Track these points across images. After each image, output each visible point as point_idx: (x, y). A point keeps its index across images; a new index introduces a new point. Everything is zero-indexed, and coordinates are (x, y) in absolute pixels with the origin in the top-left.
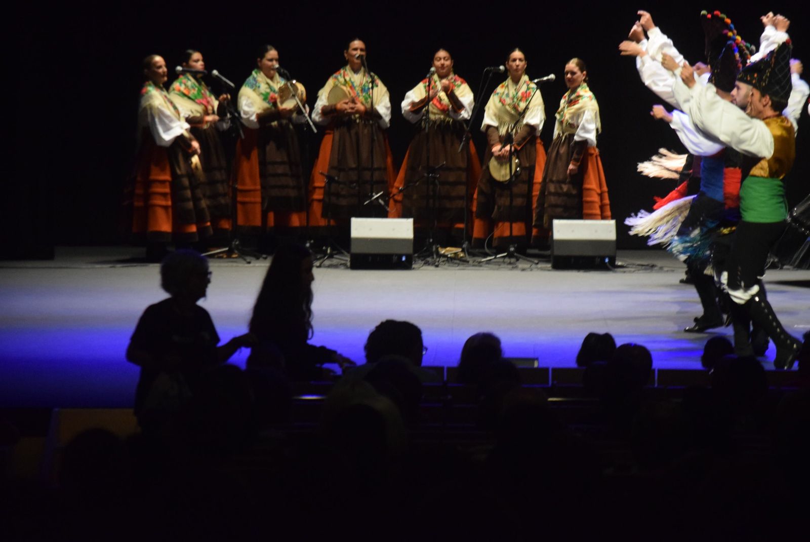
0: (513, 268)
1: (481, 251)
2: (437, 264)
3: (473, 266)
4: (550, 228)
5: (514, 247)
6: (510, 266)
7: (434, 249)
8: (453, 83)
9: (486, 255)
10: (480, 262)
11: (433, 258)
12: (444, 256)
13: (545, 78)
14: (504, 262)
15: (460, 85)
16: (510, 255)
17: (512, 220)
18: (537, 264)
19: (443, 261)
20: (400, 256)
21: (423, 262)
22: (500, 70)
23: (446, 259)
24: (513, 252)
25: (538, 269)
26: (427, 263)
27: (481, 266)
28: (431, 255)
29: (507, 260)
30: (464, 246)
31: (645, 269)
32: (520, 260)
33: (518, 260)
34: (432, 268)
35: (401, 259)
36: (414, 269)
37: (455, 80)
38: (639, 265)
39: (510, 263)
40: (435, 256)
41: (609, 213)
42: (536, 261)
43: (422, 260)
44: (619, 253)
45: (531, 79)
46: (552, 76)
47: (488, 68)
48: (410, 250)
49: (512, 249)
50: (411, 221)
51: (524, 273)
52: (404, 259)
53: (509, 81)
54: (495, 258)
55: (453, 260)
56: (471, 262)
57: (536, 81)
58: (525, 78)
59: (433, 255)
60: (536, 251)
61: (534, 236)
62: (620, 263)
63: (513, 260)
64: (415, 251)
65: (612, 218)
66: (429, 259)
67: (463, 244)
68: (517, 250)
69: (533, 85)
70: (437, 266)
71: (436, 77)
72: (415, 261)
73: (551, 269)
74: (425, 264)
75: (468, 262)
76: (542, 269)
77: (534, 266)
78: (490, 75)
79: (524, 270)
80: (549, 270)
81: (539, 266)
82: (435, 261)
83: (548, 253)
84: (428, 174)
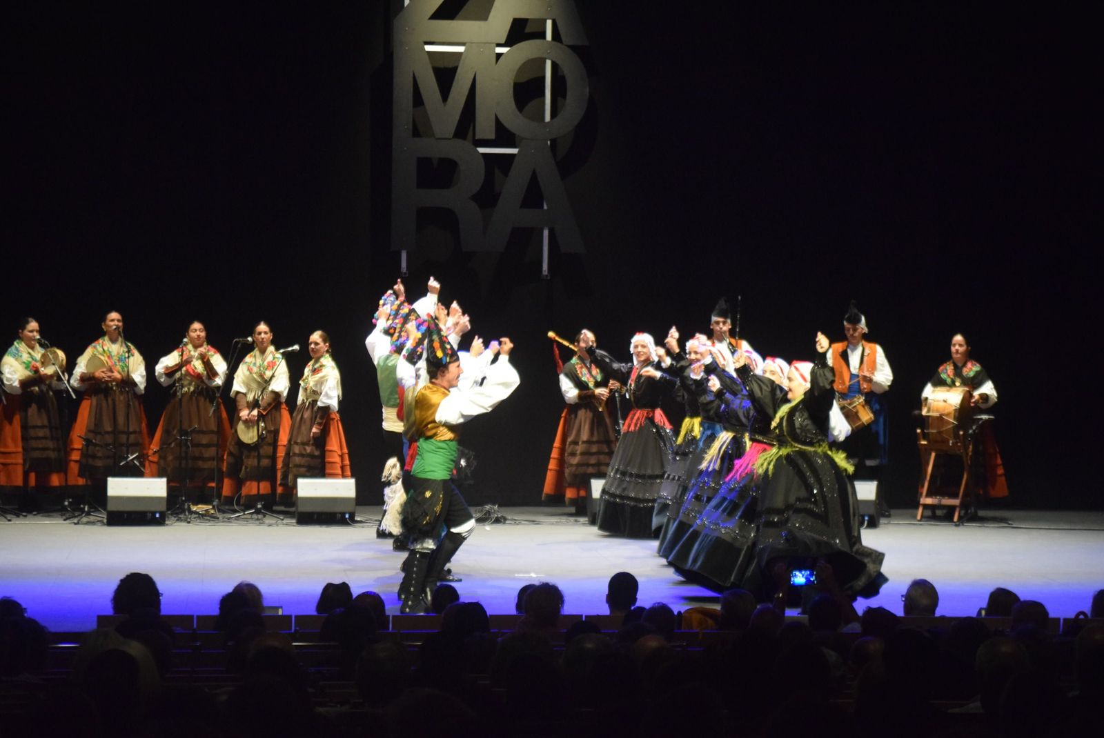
0: (260, 523)
1: (232, 508)
2: (189, 520)
3: (223, 522)
4: (295, 486)
5: (262, 505)
6: (258, 522)
7: (186, 507)
9: (235, 511)
10: (229, 519)
11: (185, 515)
12: (196, 513)
13: (290, 349)
14: (252, 519)
15: (213, 355)
16: (258, 512)
17: (259, 479)
18: (283, 520)
19: (195, 518)
20: (154, 513)
23: (197, 516)
24: (260, 508)
25: (284, 524)
26: (179, 520)
27: (230, 522)
28: (183, 511)
29: (255, 516)
30: (215, 503)
32: (267, 516)
33: (264, 516)
34: (185, 524)
35: (155, 516)
36: (167, 525)
37: (209, 350)
39: (258, 519)
40: (187, 513)
41: (349, 473)
42: (282, 517)
43: (175, 517)
44: (359, 508)
45: (277, 349)
46: (296, 347)
47: (237, 339)
48: (163, 507)
49: (259, 506)
50: (164, 480)
51: (270, 528)
52: (157, 516)
53: (256, 352)
54: (244, 514)
55: (203, 516)
56: (221, 519)
57: (282, 351)
58: (271, 348)
59: (185, 512)
60: (282, 508)
61: (280, 494)
62: (359, 519)
63: (260, 516)
64: (168, 509)
65: (352, 476)
66: (182, 516)
67: (213, 501)
68: (265, 507)
69: (278, 355)
70: (189, 522)
71: (190, 347)
72: (169, 518)
73: (295, 524)
74: (177, 520)
75: (218, 518)
76: (287, 524)
77: (280, 521)
78: (239, 346)
79: (270, 525)
80: (294, 526)
81: (285, 521)
82: (187, 518)
83: (293, 509)
84: (181, 437)
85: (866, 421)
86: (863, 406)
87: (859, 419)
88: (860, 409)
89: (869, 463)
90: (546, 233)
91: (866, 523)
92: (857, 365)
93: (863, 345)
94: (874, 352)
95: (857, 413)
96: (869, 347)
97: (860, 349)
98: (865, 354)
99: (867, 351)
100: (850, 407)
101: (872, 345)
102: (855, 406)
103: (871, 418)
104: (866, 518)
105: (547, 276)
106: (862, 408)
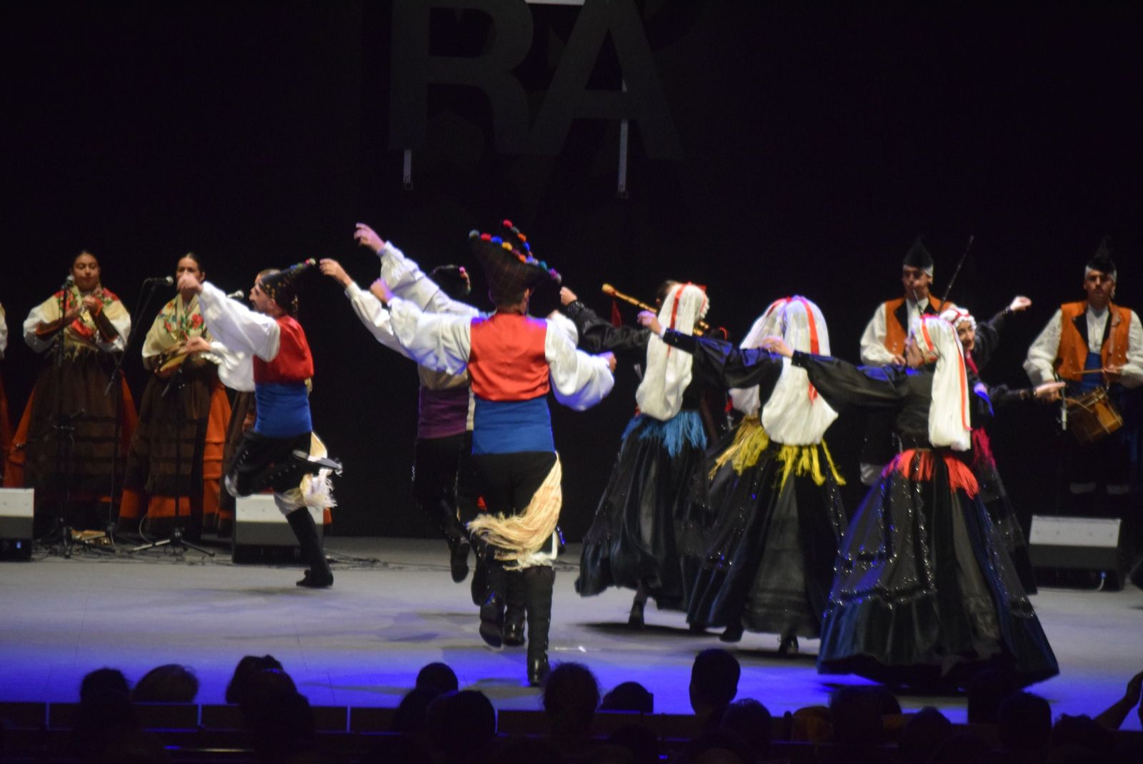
0: (177, 560)
1: (135, 536)
2: (67, 553)
3: (120, 557)
5: (181, 532)
6: (174, 559)
7: (65, 532)
8: (100, 298)
9: (140, 542)
10: (130, 553)
11: (64, 545)
12: (79, 542)
14: (165, 553)
15: (109, 304)
16: (175, 543)
17: (177, 493)
18: (213, 555)
19: (78, 550)
20: (13, 542)
21: (48, 551)
22: (167, 281)
23: (81, 547)
24: (179, 538)
25: (213, 562)
26: (54, 553)
27: (132, 558)
28: (60, 540)
29: (170, 550)
30: (110, 528)
31: (364, 566)
32: (190, 550)
33: (185, 549)
34: (61, 559)
35: (16, 545)
36: (33, 560)
37: (104, 296)
38: (355, 560)
39: (174, 554)
40: (65, 543)
42: (211, 552)
43: (46, 548)
47: (150, 279)
48: (28, 534)
49: (178, 534)
50: (31, 491)
51: (193, 568)
52: (19, 546)
53: (179, 298)
54: (154, 546)
55: (92, 549)
56: (118, 552)
59: (62, 541)
63: (178, 550)
64: (36, 537)
66: (58, 547)
68: (185, 536)
70: (68, 557)
71: (75, 290)
72: (37, 549)
73: (230, 563)
74: (50, 553)
75: (113, 551)
76: (218, 563)
77: (207, 558)
78: (153, 289)
79: (192, 564)
80: (228, 565)
81: (215, 559)
82: (65, 550)
83: (229, 540)
84: (59, 425)
85: (1109, 428)
86: (1106, 405)
87: (1098, 424)
88: (1101, 409)
89: (1113, 490)
90: (624, 128)
91: (1103, 581)
92: (1100, 341)
93: (1109, 310)
94: (1126, 322)
95: (1096, 414)
96: (1120, 312)
97: (1105, 316)
98: (1113, 323)
99: (1116, 319)
100: (1085, 407)
101: (1124, 310)
102: (1093, 406)
103: (1118, 423)
104: (1103, 575)
105: (624, 193)
106: (1105, 409)
